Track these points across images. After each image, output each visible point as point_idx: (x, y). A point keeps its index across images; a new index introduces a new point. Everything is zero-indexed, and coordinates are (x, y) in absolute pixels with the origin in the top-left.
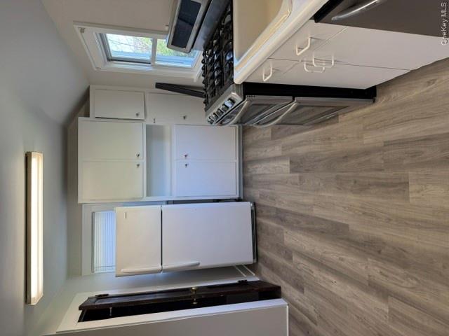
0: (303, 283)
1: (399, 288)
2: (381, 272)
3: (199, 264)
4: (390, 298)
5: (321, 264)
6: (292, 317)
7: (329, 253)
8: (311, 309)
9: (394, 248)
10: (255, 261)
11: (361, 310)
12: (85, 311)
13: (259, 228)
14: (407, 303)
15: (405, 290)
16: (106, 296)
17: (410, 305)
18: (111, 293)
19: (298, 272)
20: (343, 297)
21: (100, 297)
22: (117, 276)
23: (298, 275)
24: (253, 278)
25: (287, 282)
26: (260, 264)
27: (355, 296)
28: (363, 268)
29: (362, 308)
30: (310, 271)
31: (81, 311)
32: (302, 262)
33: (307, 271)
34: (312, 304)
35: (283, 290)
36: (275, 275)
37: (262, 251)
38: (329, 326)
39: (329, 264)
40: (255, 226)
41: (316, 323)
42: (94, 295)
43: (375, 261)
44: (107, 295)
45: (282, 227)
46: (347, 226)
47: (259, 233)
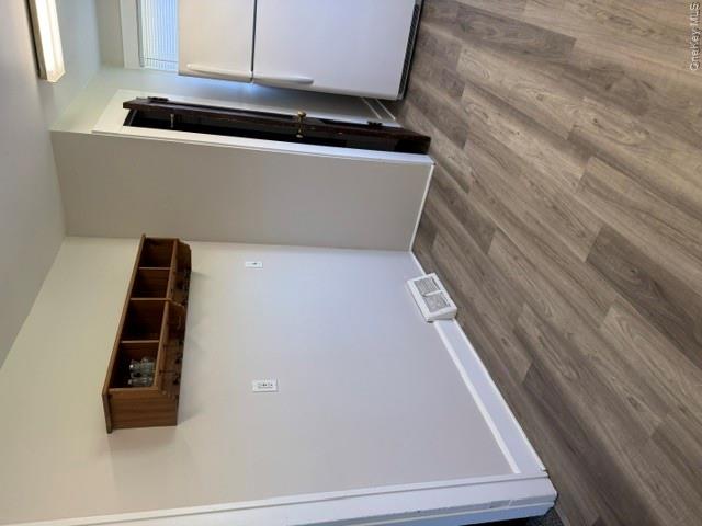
0: (467, 133)
1: (612, 144)
2: (596, 121)
3: (311, 82)
4: (591, 159)
5: (504, 104)
6: (435, 181)
7: (524, 87)
8: (467, 171)
9: (635, 81)
10: (401, 98)
11: (541, 175)
12: (135, 111)
13: (420, 43)
14: (615, 167)
15: (621, 148)
16: (164, 101)
17: (618, 170)
18: (171, 98)
19: (464, 115)
20: (521, 155)
21: (154, 100)
22: (180, 74)
23: (463, 122)
24: (391, 122)
25: (442, 131)
26: (407, 102)
27: (541, 155)
28: (571, 112)
29: (543, 171)
30: (485, 115)
31: (128, 111)
32: (476, 100)
33: (479, 115)
34: (471, 165)
35: (433, 144)
36: (427, 121)
37: (416, 80)
38: (486, 194)
39: (518, 106)
40: (416, 37)
41: (467, 189)
42: (146, 97)
43: (594, 102)
44: (166, 100)
45: (460, 41)
46: (572, 41)
47: (418, 50)
